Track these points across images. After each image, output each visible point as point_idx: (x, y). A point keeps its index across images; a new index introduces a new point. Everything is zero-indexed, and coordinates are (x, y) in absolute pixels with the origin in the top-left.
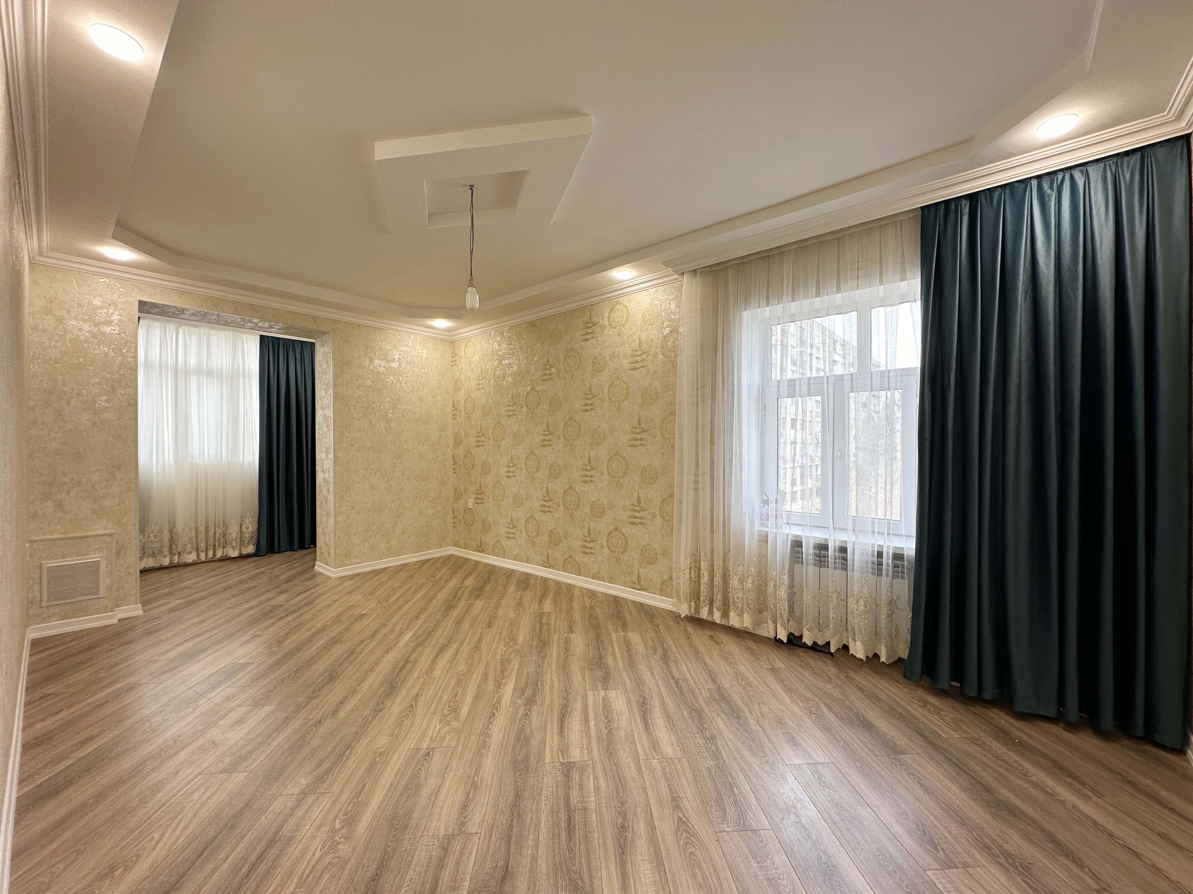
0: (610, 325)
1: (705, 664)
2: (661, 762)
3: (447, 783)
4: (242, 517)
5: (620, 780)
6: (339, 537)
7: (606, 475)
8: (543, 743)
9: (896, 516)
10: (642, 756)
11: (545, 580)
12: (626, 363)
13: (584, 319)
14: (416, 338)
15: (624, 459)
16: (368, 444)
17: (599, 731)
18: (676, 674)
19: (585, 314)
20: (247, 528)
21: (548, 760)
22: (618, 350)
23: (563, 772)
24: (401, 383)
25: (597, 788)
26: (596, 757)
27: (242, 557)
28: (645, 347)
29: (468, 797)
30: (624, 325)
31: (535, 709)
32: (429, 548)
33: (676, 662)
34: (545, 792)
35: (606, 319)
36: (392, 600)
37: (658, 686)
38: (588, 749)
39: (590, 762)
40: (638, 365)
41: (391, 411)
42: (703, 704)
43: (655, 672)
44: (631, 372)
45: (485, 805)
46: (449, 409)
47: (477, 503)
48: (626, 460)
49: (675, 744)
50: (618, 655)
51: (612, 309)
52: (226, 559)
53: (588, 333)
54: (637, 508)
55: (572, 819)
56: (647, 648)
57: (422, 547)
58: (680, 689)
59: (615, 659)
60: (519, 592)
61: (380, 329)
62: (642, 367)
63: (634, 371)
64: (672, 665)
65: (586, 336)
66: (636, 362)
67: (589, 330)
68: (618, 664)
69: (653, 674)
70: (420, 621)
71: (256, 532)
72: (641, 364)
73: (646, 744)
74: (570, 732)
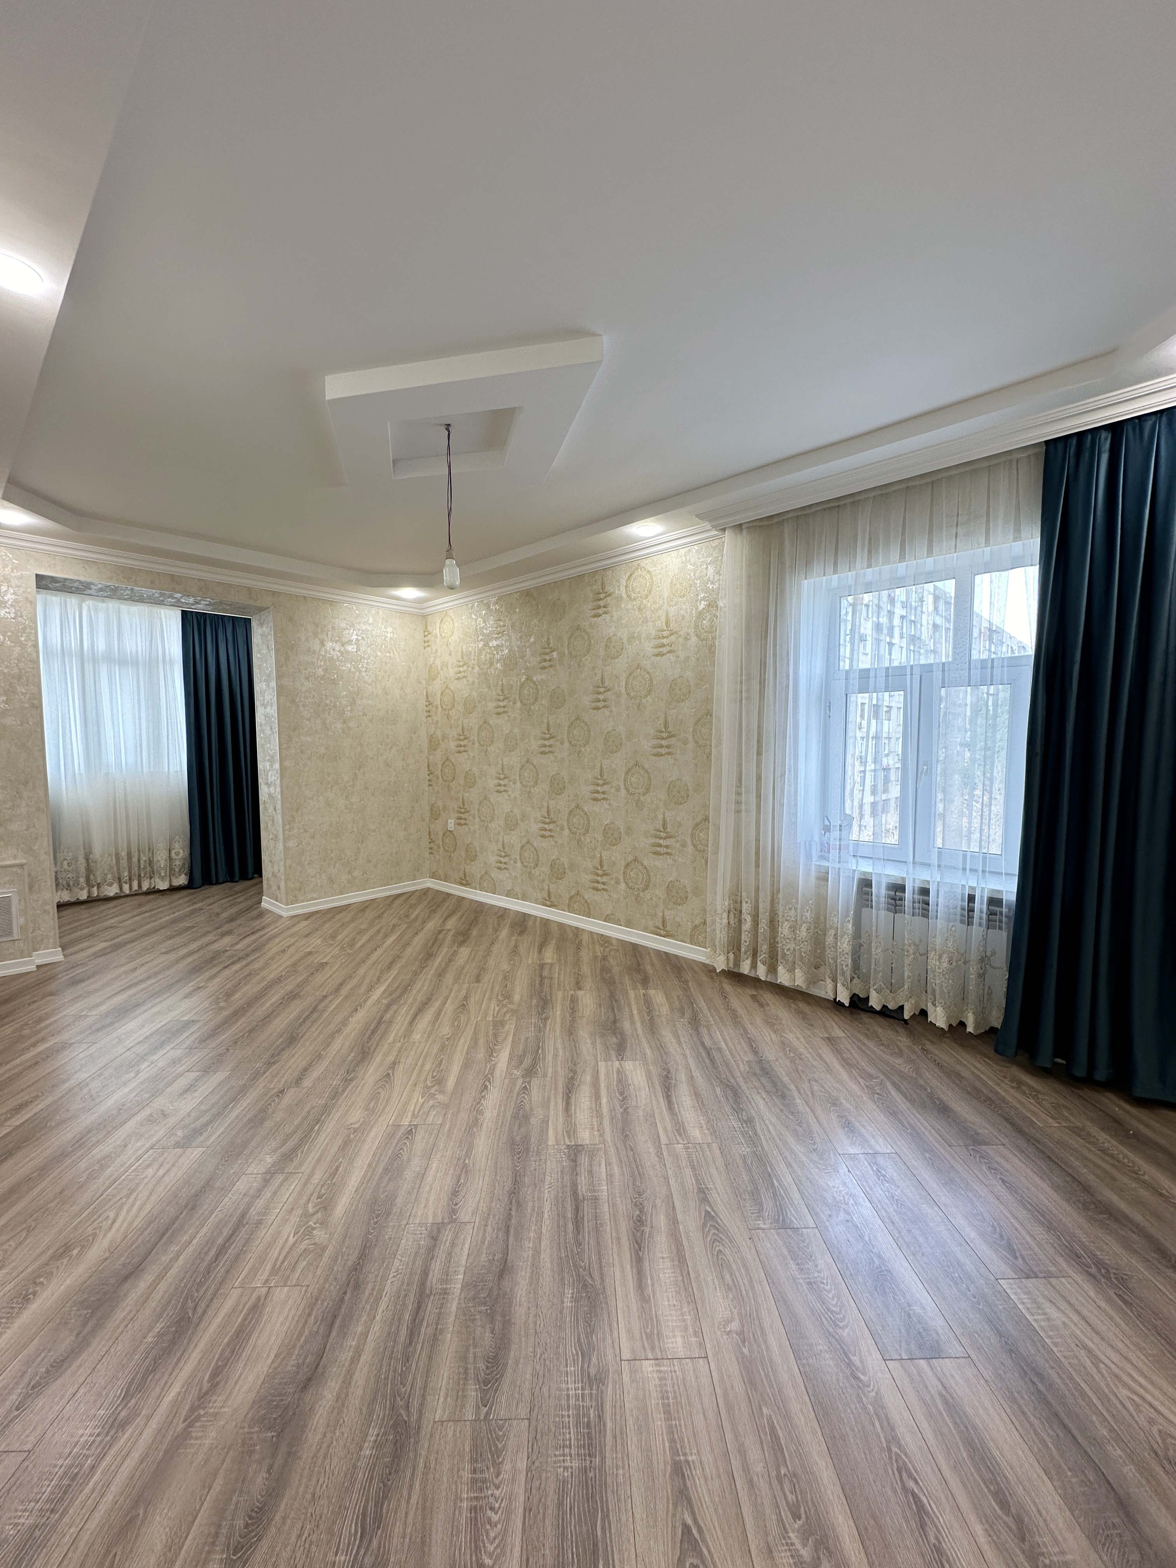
0: (628, 596)
1: (745, 1030)
2: (687, 1148)
3: (434, 1165)
4: (171, 840)
5: (637, 1167)
6: (290, 867)
7: (623, 792)
8: (545, 1122)
9: (995, 849)
10: (664, 1140)
11: (546, 923)
12: (648, 648)
13: (594, 587)
14: (378, 613)
15: (646, 771)
16: (322, 750)
17: (612, 1110)
18: (708, 1042)
19: (596, 581)
20: (177, 854)
21: (551, 1141)
22: (638, 629)
23: (569, 1156)
24: (360, 672)
25: (610, 1176)
26: (609, 1140)
27: (173, 889)
28: (673, 625)
29: (459, 1181)
30: (647, 597)
31: (535, 1082)
32: (400, 880)
33: (708, 1028)
34: (548, 1178)
35: (623, 589)
36: (359, 945)
37: (685, 1056)
38: (599, 1131)
39: (602, 1146)
40: (664, 650)
41: (349, 708)
42: (740, 1080)
43: (682, 1040)
44: (654, 659)
45: (479, 1192)
46: (422, 704)
47: (459, 824)
48: (648, 773)
49: (704, 1127)
50: (637, 1018)
51: (631, 575)
52: (154, 892)
53: (599, 607)
54: (663, 835)
55: (580, 1210)
56: (672, 1010)
57: (392, 879)
58: (712, 1061)
59: (633, 1023)
60: (514, 938)
61: (332, 603)
62: (670, 652)
63: (658, 658)
64: (704, 1031)
65: (597, 611)
66: (663, 645)
67: (602, 603)
68: (636, 1030)
69: (679, 1043)
70: (394, 972)
71: (188, 859)
72: (668, 648)
73: (669, 1127)
74: (578, 1110)
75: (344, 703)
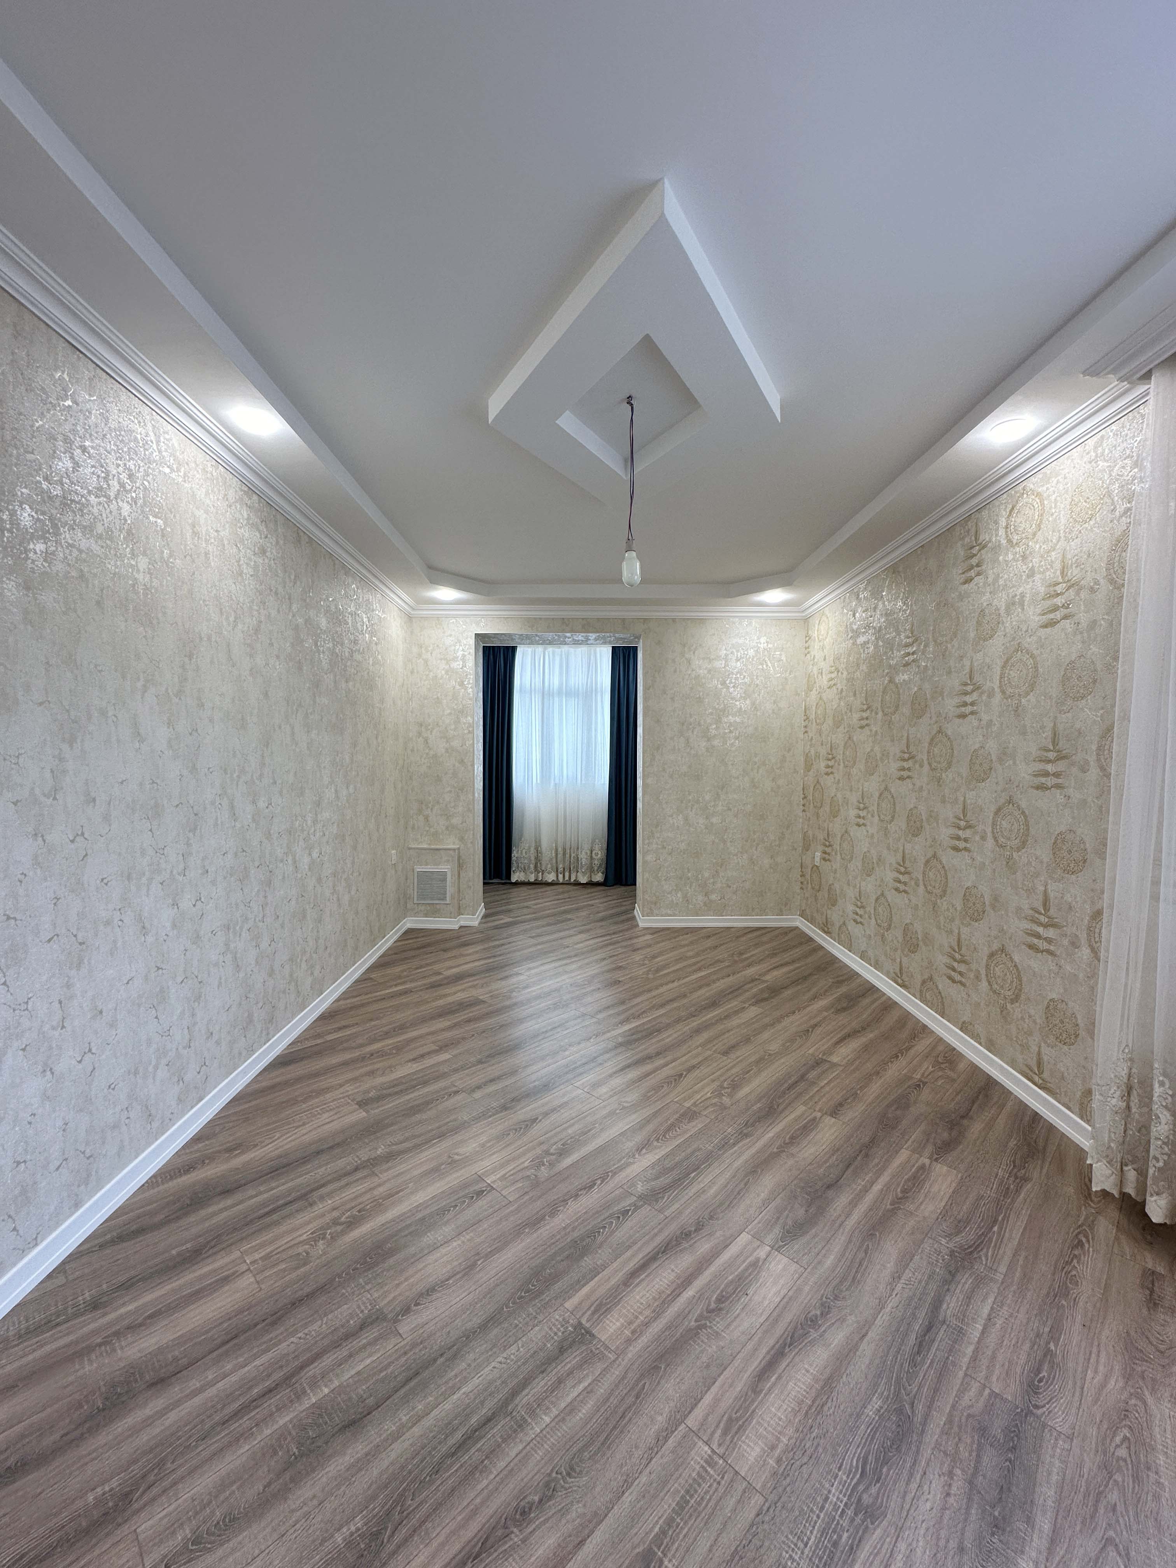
0: (1010, 541)
1: (1055, 1333)
2: (710, 1462)
3: (455, 1244)
4: (593, 842)
5: (615, 1428)
6: (648, 880)
7: (990, 842)
8: (595, 1272)
10: (692, 1421)
12: (1033, 615)
13: (967, 540)
14: (750, 624)
15: (1023, 813)
17: (682, 1315)
18: (951, 1305)
19: (968, 531)
20: (597, 854)
21: (569, 1305)
22: (1021, 589)
23: (565, 1339)
24: (728, 688)
25: (571, 1409)
26: (630, 1355)
27: (591, 884)
28: (1074, 573)
29: (447, 1280)
30: (1034, 534)
31: (646, 1210)
32: (763, 912)
33: (980, 1281)
34: (513, 1349)
35: (1002, 532)
36: (661, 973)
37: (881, 1306)
38: (633, 1332)
39: (612, 1356)
40: (1058, 615)
41: (714, 726)
42: (939, 1420)
43: (908, 1274)
44: (1043, 632)
45: (447, 1307)
46: (799, 720)
47: (824, 859)
48: (1026, 817)
49: (777, 1452)
50: (869, 1198)
51: (1013, 508)
52: (577, 884)
53: (971, 568)
54: (1042, 919)
55: (491, 1424)
56: (944, 1214)
57: (753, 909)
58: (922, 1346)
59: (854, 1204)
61: (702, 621)
62: (1065, 617)
63: (1048, 630)
64: (965, 1281)
65: (969, 574)
66: (1055, 609)
67: (974, 561)
68: (848, 1216)
69: (896, 1277)
70: (662, 1011)
71: (605, 860)
72: (1063, 611)
73: (728, 1401)
74: (644, 1284)
75: (709, 721)
